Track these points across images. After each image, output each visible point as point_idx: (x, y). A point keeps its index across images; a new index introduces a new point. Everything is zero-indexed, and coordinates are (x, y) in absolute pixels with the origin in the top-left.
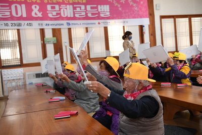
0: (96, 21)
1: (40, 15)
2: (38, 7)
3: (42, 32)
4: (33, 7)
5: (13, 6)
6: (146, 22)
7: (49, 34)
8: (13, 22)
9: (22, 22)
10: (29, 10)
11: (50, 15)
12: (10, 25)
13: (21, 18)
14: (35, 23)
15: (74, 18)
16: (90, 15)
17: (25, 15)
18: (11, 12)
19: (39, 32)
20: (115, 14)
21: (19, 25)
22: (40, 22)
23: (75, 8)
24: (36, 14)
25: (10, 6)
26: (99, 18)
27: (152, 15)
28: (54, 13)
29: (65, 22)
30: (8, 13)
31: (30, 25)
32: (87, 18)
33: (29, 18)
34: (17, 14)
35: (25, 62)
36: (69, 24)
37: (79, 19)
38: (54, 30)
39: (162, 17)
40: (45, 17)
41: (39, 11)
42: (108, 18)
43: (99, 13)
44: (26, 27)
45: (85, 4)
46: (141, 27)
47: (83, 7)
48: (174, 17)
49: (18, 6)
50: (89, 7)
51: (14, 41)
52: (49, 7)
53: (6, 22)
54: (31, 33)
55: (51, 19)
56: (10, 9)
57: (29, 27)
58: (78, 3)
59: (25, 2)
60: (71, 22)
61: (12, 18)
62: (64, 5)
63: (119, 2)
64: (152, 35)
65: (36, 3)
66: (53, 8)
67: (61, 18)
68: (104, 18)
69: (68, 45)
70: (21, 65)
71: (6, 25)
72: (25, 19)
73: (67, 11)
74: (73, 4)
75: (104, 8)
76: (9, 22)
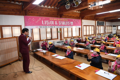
0: (70, 26)
1: (57, 24)
3: (57, 29)
6: (80, 27)
7: (59, 30)
9: (53, 26)
10: (54, 23)
11: (59, 24)
13: (52, 25)
14: (56, 26)
15: (65, 25)
16: (69, 24)
20: (74, 25)
21: (52, 27)
23: (65, 22)
25: (50, 21)
26: (71, 25)
27: (82, 25)
28: (60, 24)
29: (63, 26)
30: (49, 24)
31: (55, 27)
32: (68, 25)
33: (55, 25)
36: (64, 27)
37: (66, 25)
39: (84, 26)
40: (58, 25)
41: (57, 23)
42: (73, 26)
43: (71, 24)
45: (68, 21)
46: (79, 28)
47: (67, 22)
48: (86, 26)
50: (68, 22)
51: (49, 32)
54: (54, 30)
55: (60, 25)
58: (66, 21)
59: (53, 20)
60: (64, 26)
61: (50, 25)
62: (63, 21)
63: (75, 21)
64: (82, 30)
65: (56, 21)
66: (60, 22)
67: (62, 25)
68: (72, 25)
69: (63, 33)
70: (52, 39)
71: (49, 27)
72: (53, 25)
73: (64, 23)
74: (65, 21)
75: (72, 23)
76: (50, 26)
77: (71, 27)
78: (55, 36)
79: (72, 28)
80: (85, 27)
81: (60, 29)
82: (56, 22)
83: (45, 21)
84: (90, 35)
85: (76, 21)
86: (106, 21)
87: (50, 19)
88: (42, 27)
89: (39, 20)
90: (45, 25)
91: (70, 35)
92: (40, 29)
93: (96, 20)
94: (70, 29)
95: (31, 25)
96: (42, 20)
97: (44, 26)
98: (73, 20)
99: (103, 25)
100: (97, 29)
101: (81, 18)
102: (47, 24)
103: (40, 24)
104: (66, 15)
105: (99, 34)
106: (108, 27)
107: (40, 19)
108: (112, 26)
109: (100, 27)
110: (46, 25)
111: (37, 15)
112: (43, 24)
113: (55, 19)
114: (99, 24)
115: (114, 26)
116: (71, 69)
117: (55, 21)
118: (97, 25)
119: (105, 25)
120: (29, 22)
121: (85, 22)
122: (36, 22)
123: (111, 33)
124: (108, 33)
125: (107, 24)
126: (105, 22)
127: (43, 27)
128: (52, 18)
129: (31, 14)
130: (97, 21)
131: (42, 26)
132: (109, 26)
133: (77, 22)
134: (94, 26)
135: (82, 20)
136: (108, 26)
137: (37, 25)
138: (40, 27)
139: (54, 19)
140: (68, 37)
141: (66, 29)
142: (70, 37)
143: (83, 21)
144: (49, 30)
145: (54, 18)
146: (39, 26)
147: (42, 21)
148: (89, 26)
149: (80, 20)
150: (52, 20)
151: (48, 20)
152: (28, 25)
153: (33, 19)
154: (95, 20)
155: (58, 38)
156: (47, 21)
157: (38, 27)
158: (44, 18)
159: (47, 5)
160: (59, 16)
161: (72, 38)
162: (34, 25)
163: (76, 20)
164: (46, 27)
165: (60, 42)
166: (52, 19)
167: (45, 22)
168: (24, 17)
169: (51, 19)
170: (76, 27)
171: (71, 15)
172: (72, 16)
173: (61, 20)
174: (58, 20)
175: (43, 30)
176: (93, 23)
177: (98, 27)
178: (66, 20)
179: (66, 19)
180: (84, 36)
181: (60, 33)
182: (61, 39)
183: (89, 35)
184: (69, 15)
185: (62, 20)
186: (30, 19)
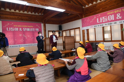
1: (120, 18)
2: (120, 14)
3: (122, 25)
4: (117, 15)
5: (109, 17)
8: (108, 23)
9: (112, 22)
12: (107, 24)
17: (113, 19)
18: (108, 19)
21: (111, 24)
22: (120, 21)
24: (118, 18)
25: (108, 17)
33: (116, 20)
34: (110, 19)
35: (113, 40)
44: (114, 24)
49: (111, 16)
53: (106, 23)
56: (108, 18)
57: (115, 24)
59: (114, 14)
61: (108, 21)
70: (111, 41)
72: (113, 21)
83: (101, 18)
87: (108, 13)
88: (96, 26)
89: (94, 19)
90: (100, 23)
92: (95, 28)
95: (86, 26)
96: (97, 18)
97: (99, 25)
102: (104, 21)
107: (95, 17)
110: (103, 23)
112: (98, 22)
113: (117, 11)
122: (91, 22)
127: (98, 26)
128: (112, 11)
129: (87, 15)
131: (97, 25)
137: (91, 25)
138: (95, 26)
145: (114, 11)
147: (98, 19)
150: (111, 15)
153: (88, 19)
156: (103, 18)
157: (92, 27)
158: (100, 15)
164: (102, 25)
166: (112, 13)
167: (101, 20)
168: (82, 20)
174: (122, 11)
186: (85, 20)
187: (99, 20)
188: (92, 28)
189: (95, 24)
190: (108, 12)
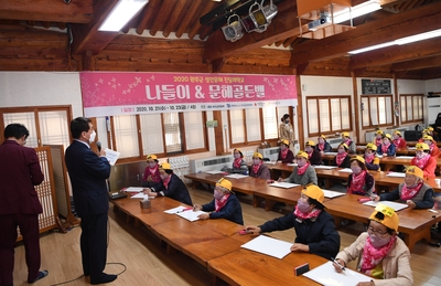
0: (253, 103)
1: (202, 96)
2: (201, 88)
3: (204, 113)
4: (196, 88)
5: (178, 87)
6: (294, 102)
7: (210, 117)
8: (178, 105)
9: (186, 105)
10: (193, 92)
11: (212, 96)
13: (185, 100)
14: (198, 105)
15: (233, 99)
16: (247, 96)
17: (188, 97)
18: (176, 94)
19: (201, 115)
20: (270, 95)
21: (184, 108)
22: (203, 104)
23: (234, 89)
24: (199, 95)
25: (175, 87)
26: (256, 99)
27: (299, 96)
28: (216, 94)
29: (225, 104)
30: (173, 95)
31: (194, 107)
32: (245, 99)
33: (193, 100)
34: (181, 95)
35: (188, 148)
36: (229, 106)
37: (238, 100)
38: (215, 112)
39: (308, 98)
40: (207, 99)
41: (202, 91)
42: (263, 99)
43: (255, 94)
44: (190, 110)
45: (243, 84)
46: (291, 108)
47: (241, 87)
48: (317, 98)
49: (183, 87)
50: (246, 87)
51: (175, 125)
52: (211, 87)
53: (172, 105)
54: (193, 118)
55: (213, 101)
56: (176, 90)
57: (192, 110)
58: (238, 83)
59: (189, 83)
60: (231, 103)
61: (177, 100)
62: (225, 86)
63: (272, 82)
64: (301, 116)
65: (199, 83)
66: (215, 88)
67: (221, 100)
68: (259, 99)
69: (227, 128)
70: (183, 151)
71: (172, 108)
72: (189, 101)
73: (228, 92)
74: (233, 84)
75: (260, 89)
76: (175, 105)
77: (259, 107)
78: (195, 139)
79: (261, 110)
80: (312, 103)
81: (217, 115)
82: (198, 90)
83: (157, 87)
84: (335, 132)
85: (276, 81)
86: (398, 76)
87: (177, 79)
88: (144, 109)
89: (135, 85)
90: (157, 102)
91: (254, 135)
92: (138, 116)
93: (356, 76)
94: (253, 113)
95: (105, 105)
96: (144, 83)
97: (154, 106)
98: (266, 77)
99: (385, 93)
100: (362, 110)
101: (295, 71)
102: (166, 98)
103: (137, 98)
104: (238, 62)
105: (371, 126)
106: (409, 98)
107: (139, 80)
108: (422, 95)
109: (373, 100)
110: (163, 101)
111: (129, 68)
112: (149, 97)
113: (195, 78)
114: (370, 91)
115: (431, 95)
116: (214, 258)
117: (196, 84)
118: (360, 93)
119: (393, 92)
120: (96, 94)
121: (311, 84)
122: (124, 92)
123: (422, 120)
124: (407, 122)
125: (404, 86)
126: (392, 81)
127: (151, 109)
128: (185, 76)
129: (104, 65)
130: (359, 80)
131: (147, 106)
132: (412, 95)
133: (278, 86)
134: (349, 97)
135: (302, 77)
136: (405, 95)
137: (127, 103)
138: (139, 109)
139: (192, 79)
140: (246, 144)
141: (236, 114)
142: (253, 144)
143: (304, 79)
144: (173, 119)
145: (189, 76)
146: (135, 107)
147: (148, 87)
148: (329, 98)
149: (291, 79)
150: (184, 84)
151: (169, 81)
152: (96, 105)
153: (114, 80)
154: (352, 73)
155: (207, 148)
156: (164, 87)
157: (130, 110)
158: (153, 78)
159: (162, 30)
160: (210, 67)
161: (261, 147)
162: (116, 105)
163: (276, 78)
164: (163, 108)
165: (215, 162)
166: (185, 79)
167: (158, 92)
168: (81, 76)
169: (178, 77)
170: (279, 106)
171: (257, 61)
172: (259, 65)
173: (216, 79)
174: (205, 81)
175: (150, 119)
176: (344, 85)
177: (365, 100)
178: (235, 80)
179: (238, 78)
180: (310, 136)
181: (216, 128)
182: (220, 151)
183: (331, 132)
184: (249, 61)
185: (221, 80)
186: (101, 81)
187: (153, 93)
188: (129, 113)
189: (142, 103)
190: (177, 76)
